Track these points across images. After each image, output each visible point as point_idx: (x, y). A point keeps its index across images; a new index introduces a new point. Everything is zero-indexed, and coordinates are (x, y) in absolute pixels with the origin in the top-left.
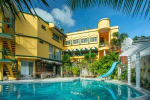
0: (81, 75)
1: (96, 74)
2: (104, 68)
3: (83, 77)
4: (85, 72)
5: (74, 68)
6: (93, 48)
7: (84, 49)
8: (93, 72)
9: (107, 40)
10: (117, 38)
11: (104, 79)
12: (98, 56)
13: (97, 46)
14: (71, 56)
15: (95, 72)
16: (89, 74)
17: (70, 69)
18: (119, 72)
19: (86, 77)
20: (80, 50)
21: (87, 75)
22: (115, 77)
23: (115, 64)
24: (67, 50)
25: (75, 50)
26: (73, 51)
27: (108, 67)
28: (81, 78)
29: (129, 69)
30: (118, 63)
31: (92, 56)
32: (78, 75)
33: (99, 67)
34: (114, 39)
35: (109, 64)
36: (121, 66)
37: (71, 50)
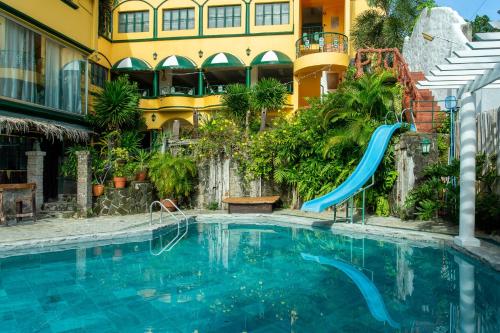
0: (201, 199)
1: (286, 188)
2: (328, 160)
3: (214, 207)
4: (223, 181)
5: (165, 157)
6: (270, 58)
7: (221, 59)
8: (268, 181)
9: (338, 20)
10: (381, 12)
11: (328, 216)
12: (293, 100)
13: (288, 46)
14: (151, 96)
15: (279, 176)
16: (246, 193)
17: (141, 166)
18: (405, 177)
19: (233, 207)
20: (199, 63)
21: (237, 196)
22: (382, 202)
23: (382, 134)
24: (128, 64)
25: (172, 62)
26: (161, 71)
27: (351, 153)
28: (203, 217)
29: (468, 163)
30: (397, 132)
31: (262, 97)
32: (186, 200)
33: (299, 153)
34: (369, 17)
35: (352, 133)
36: (412, 146)
37: (153, 65)
